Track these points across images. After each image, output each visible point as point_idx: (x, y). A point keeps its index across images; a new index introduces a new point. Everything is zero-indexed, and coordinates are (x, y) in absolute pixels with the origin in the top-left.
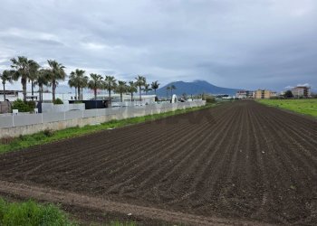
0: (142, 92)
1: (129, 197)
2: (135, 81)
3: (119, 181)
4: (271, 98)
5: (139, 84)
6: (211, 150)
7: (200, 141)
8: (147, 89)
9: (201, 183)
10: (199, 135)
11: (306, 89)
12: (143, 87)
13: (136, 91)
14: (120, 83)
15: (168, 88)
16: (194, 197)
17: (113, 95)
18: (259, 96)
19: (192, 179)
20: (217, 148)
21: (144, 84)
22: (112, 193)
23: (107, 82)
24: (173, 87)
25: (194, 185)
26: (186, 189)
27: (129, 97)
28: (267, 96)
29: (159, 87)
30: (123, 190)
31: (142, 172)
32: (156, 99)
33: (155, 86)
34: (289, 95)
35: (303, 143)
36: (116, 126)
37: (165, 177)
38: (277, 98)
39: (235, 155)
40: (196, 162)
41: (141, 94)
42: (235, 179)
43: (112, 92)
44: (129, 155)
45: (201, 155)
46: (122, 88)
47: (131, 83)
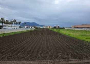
0: (15, 24)
1: (9, 59)
2: (12, 21)
3: (5, 54)
4: (51, 28)
5: (14, 22)
6: (36, 42)
7: (33, 40)
8: (17, 23)
9: (33, 51)
10: (33, 38)
11: (58, 26)
12: (15, 23)
13: (13, 24)
14: (7, 21)
15: (24, 24)
16: (31, 56)
17: (4, 25)
18: (48, 27)
19: (30, 51)
20: (38, 41)
21: (16, 22)
22: (2, 58)
23: (2, 20)
24: (26, 24)
25: (31, 52)
26: (28, 54)
27: (10, 26)
28: (50, 28)
29: (21, 23)
30: (7, 57)
31: (14, 50)
32: (20, 27)
33: (20, 23)
34: (55, 27)
35: (58, 39)
36: (4, 35)
37: (22, 51)
38: (52, 28)
39: (42, 43)
40: (32, 45)
41: (14, 25)
42: (42, 49)
43: (3, 24)
44: (10, 45)
45: (34, 43)
46: (7, 23)
47: (11, 21)
